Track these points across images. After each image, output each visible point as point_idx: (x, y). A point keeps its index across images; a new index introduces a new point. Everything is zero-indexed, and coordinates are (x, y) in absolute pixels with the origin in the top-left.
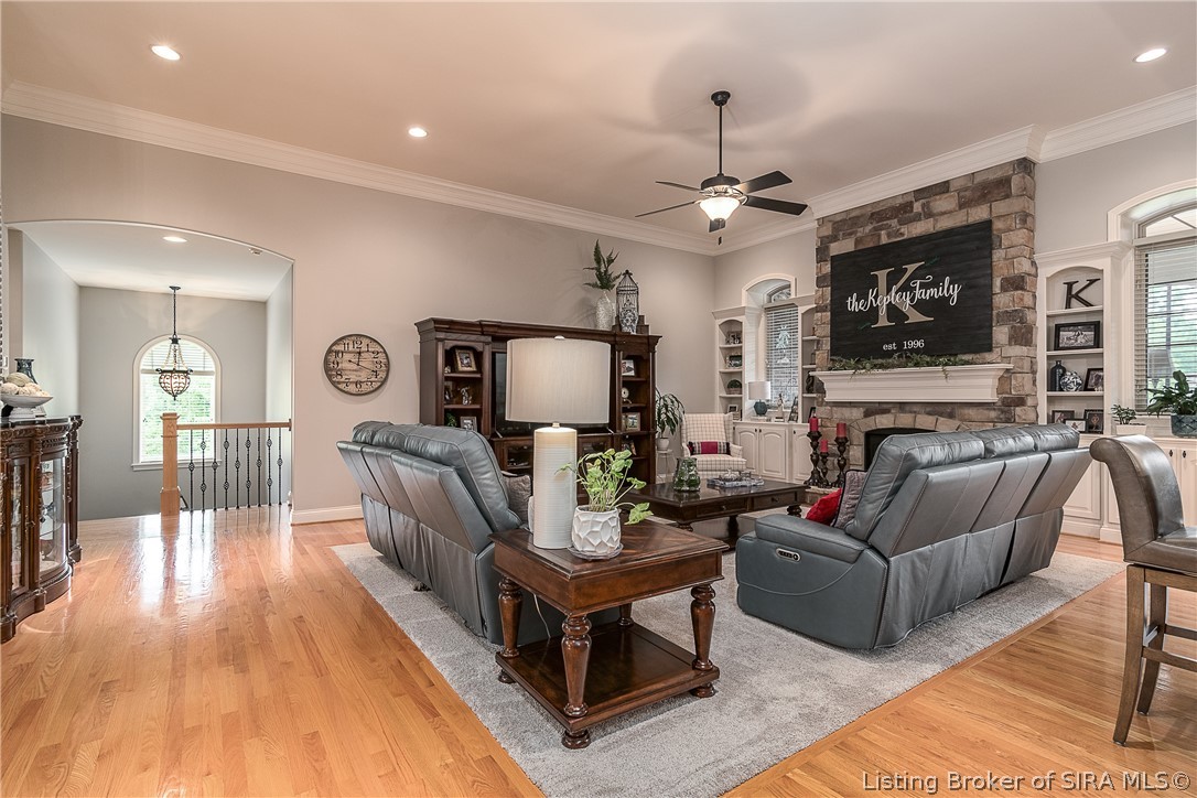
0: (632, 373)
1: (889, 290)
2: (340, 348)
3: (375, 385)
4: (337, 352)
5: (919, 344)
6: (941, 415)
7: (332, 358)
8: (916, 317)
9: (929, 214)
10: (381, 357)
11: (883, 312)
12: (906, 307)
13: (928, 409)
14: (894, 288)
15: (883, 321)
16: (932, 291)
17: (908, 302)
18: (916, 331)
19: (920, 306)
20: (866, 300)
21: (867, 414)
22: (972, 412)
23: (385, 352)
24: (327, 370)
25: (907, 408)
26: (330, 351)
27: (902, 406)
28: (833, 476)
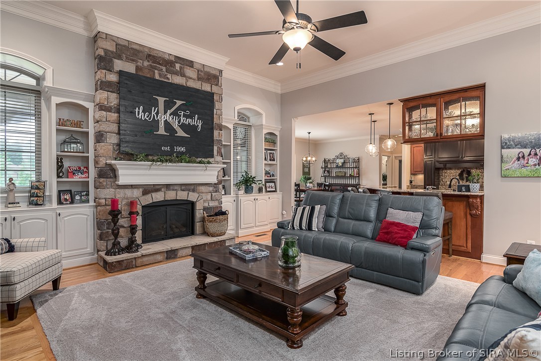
1: (165, 112)
5: (182, 149)
6: (189, 190)
8: (181, 133)
9: (183, 75)
11: (162, 125)
12: (176, 126)
13: (183, 188)
14: (169, 112)
15: (162, 131)
16: (189, 120)
17: (177, 123)
18: (181, 141)
19: (183, 127)
20: (150, 113)
21: (145, 193)
22: (203, 188)
25: (171, 188)
27: (168, 187)
28: (124, 242)
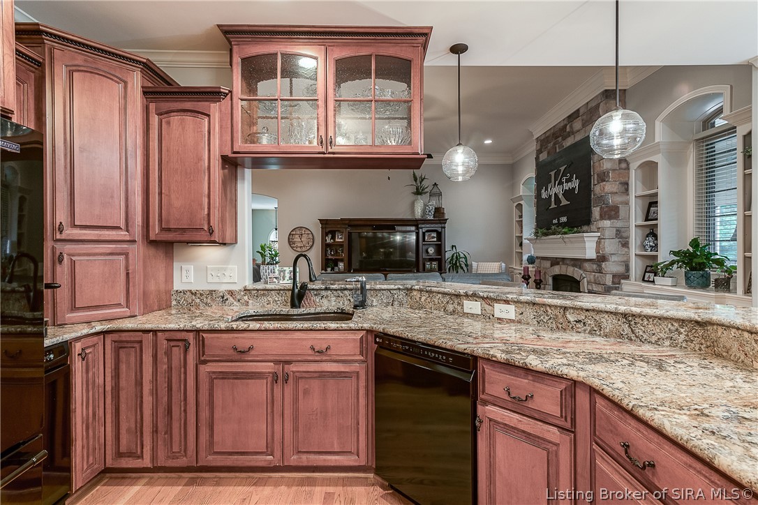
0: (435, 239)
2: (294, 233)
3: (308, 248)
4: (293, 235)
5: (565, 219)
6: (577, 266)
7: (291, 237)
9: (572, 132)
10: (311, 236)
11: (553, 199)
12: (561, 195)
13: (572, 262)
15: (553, 204)
20: (548, 191)
21: (552, 265)
22: (587, 265)
23: (312, 233)
24: (289, 242)
26: (290, 234)
27: (563, 261)
